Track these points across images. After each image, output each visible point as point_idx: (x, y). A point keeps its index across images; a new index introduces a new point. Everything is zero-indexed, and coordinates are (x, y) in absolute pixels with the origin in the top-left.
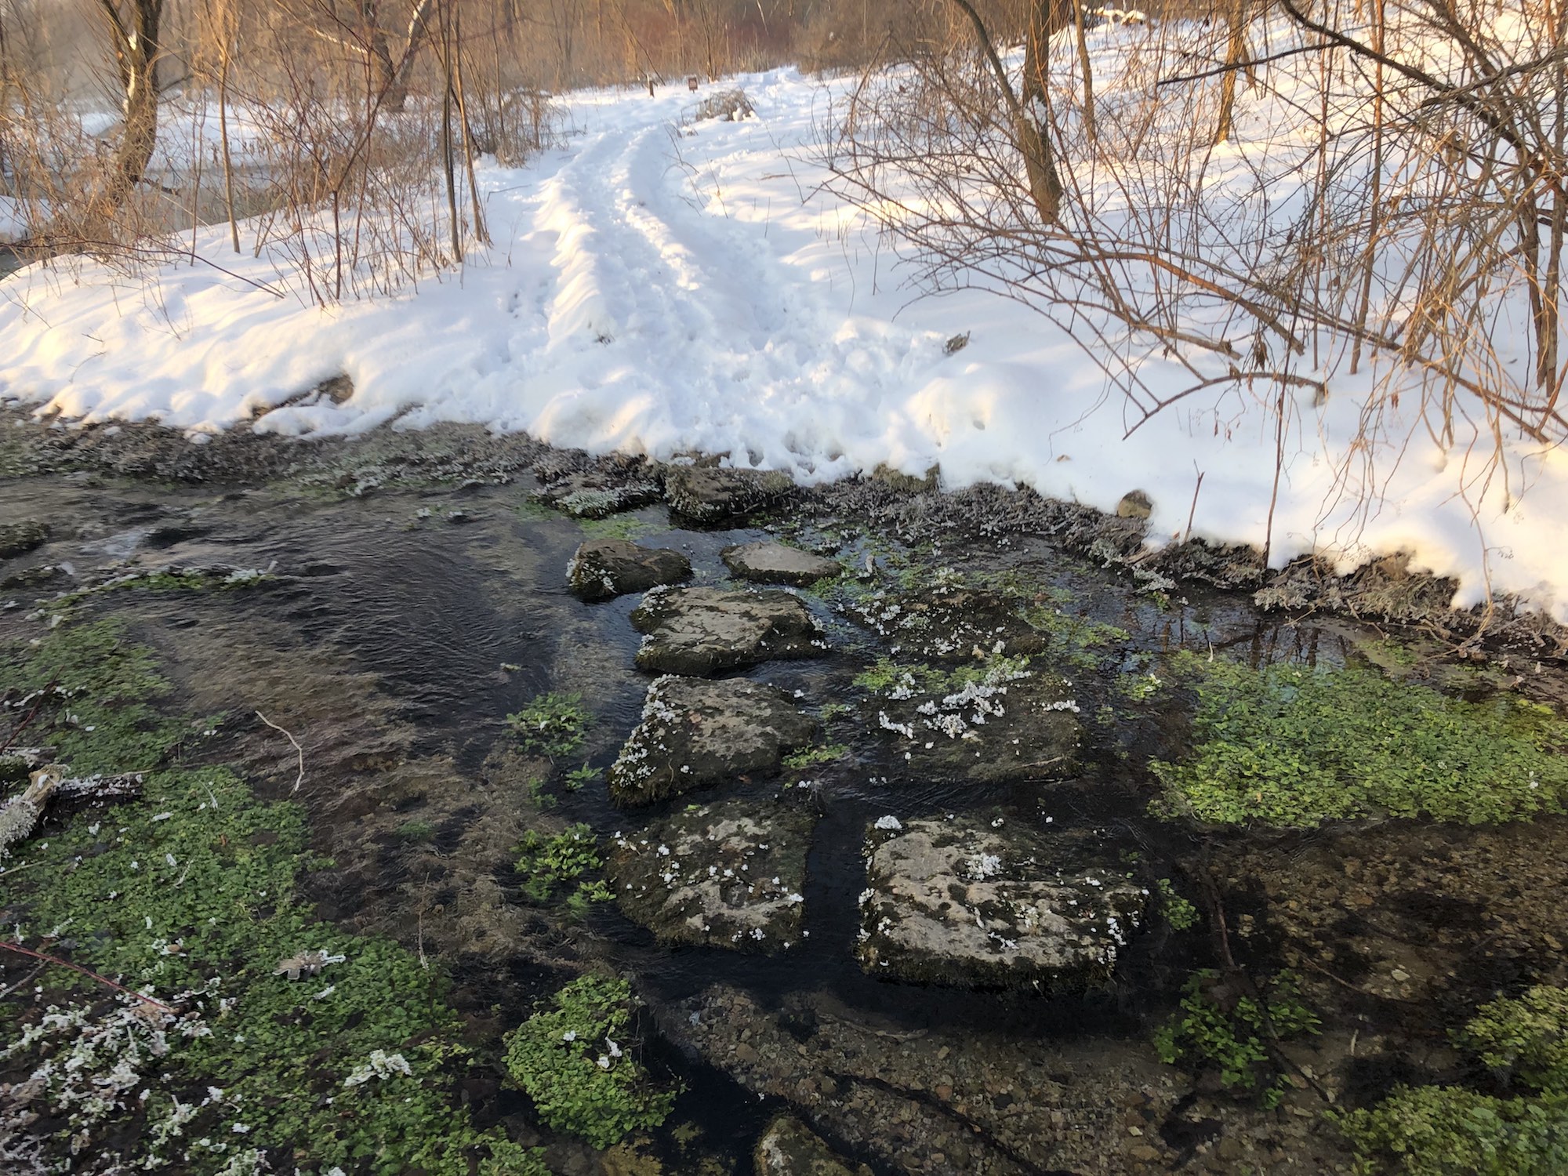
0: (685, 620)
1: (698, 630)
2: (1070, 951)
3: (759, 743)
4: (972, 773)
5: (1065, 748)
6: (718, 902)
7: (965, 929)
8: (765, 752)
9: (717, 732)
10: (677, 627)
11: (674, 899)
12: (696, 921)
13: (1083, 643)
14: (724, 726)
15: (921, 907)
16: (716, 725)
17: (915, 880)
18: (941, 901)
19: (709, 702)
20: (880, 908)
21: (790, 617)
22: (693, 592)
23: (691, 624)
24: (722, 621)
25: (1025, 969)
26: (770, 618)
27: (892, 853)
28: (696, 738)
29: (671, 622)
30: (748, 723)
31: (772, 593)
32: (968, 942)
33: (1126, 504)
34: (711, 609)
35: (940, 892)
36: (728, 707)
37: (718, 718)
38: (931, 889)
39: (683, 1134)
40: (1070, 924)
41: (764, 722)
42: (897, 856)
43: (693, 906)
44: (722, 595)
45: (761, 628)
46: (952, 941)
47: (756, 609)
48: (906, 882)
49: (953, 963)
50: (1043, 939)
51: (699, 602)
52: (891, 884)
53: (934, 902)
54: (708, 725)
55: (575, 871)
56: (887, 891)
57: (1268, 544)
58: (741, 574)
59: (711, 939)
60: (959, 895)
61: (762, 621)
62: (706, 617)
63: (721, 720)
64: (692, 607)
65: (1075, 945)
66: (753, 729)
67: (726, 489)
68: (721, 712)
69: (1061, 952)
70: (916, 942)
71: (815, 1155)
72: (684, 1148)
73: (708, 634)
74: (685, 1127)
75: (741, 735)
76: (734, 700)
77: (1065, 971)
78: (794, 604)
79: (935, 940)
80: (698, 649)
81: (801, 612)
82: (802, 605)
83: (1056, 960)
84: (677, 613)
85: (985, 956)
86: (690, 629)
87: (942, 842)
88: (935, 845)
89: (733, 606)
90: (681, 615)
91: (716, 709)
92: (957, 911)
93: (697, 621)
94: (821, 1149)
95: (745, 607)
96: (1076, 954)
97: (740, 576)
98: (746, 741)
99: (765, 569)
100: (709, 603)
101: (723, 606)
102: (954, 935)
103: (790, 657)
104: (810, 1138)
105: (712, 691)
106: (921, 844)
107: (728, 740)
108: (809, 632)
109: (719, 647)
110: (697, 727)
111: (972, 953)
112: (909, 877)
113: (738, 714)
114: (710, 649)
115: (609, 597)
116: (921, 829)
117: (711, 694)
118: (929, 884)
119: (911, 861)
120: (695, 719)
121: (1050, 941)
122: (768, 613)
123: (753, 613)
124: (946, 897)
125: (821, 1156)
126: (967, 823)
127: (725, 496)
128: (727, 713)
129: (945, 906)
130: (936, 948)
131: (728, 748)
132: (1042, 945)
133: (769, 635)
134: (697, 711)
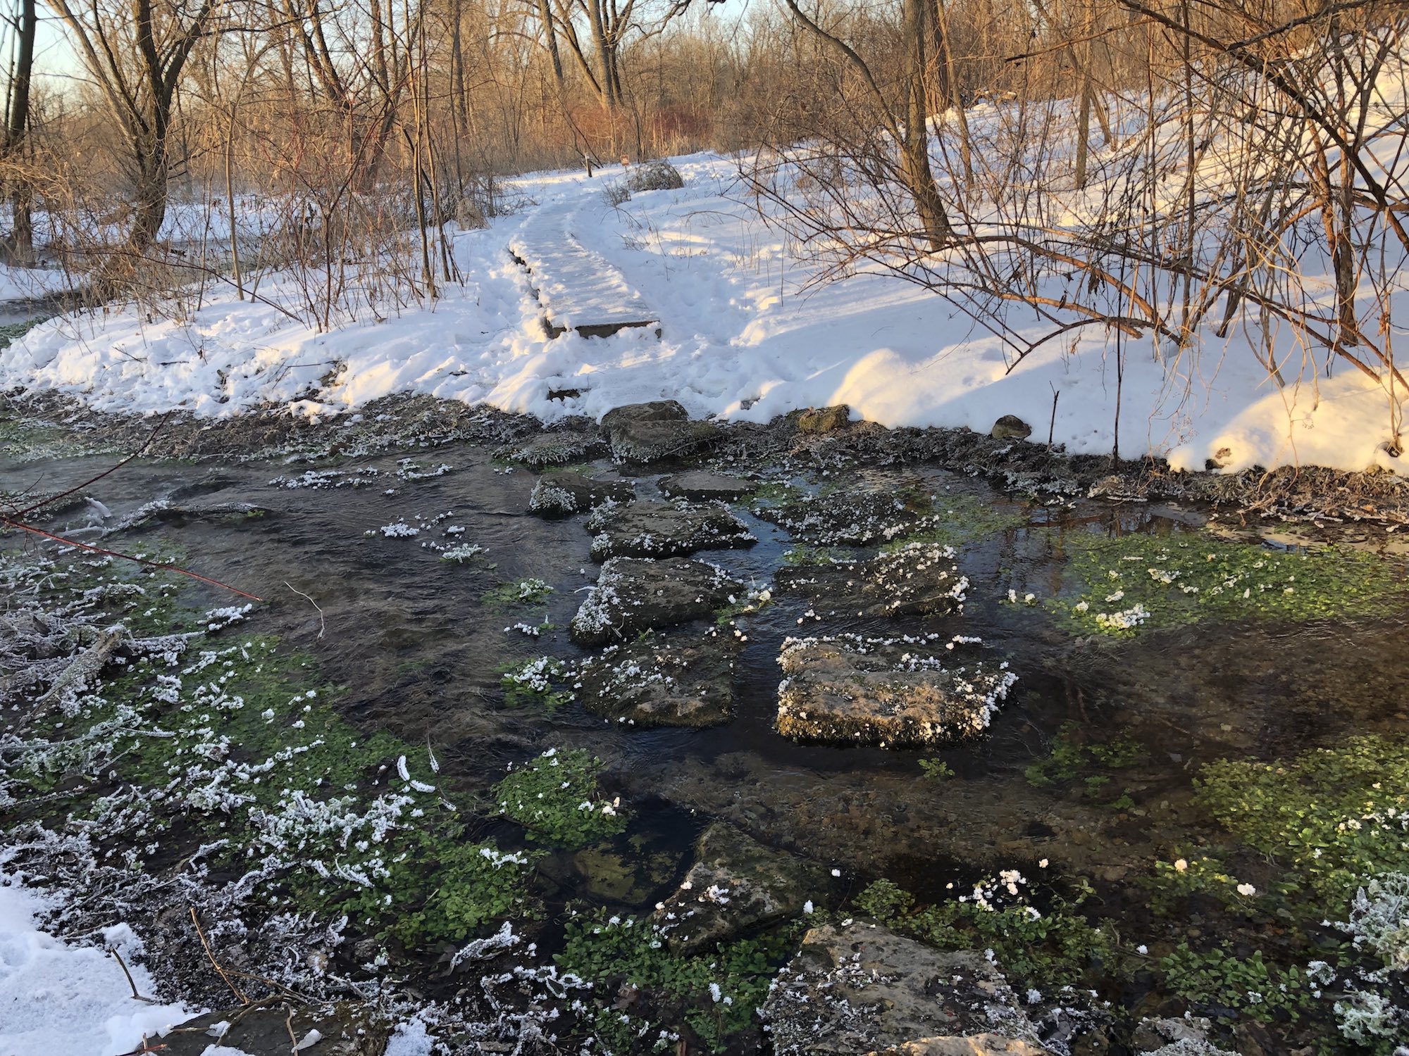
3: (694, 597)
5: (947, 590)
8: (699, 603)
9: (659, 591)
10: (625, 528)
11: (627, 694)
12: (646, 707)
14: (664, 587)
17: (823, 672)
18: (844, 684)
19: (652, 572)
21: (717, 518)
22: (635, 505)
24: (661, 523)
27: (804, 658)
28: (641, 595)
29: (619, 525)
30: (684, 585)
32: (866, 710)
33: (999, 427)
34: (651, 516)
35: (843, 679)
37: (659, 582)
38: (835, 677)
41: (697, 584)
42: (808, 659)
43: (643, 697)
44: (660, 506)
45: (692, 526)
46: (853, 710)
48: (816, 674)
49: (854, 723)
51: (642, 512)
52: (803, 676)
53: (838, 685)
56: (800, 680)
57: (1116, 447)
59: (658, 717)
66: (689, 588)
68: (662, 579)
70: (823, 709)
71: (744, 844)
73: (649, 531)
75: (680, 592)
76: (672, 571)
79: (840, 709)
84: (623, 520)
85: (879, 718)
86: (634, 529)
90: (626, 521)
93: (640, 524)
94: (749, 841)
98: (683, 596)
99: (696, 489)
100: (649, 512)
101: (661, 513)
104: (740, 835)
107: (668, 596)
108: (735, 529)
110: (643, 589)
111: (869, 717)
115: (568, 515)
118: (834, 674)
124: (848, 682)
125: (749, 845)
129: (847, 687)
130: (840, 714)
131: (669, 602)
132: (926, 709)
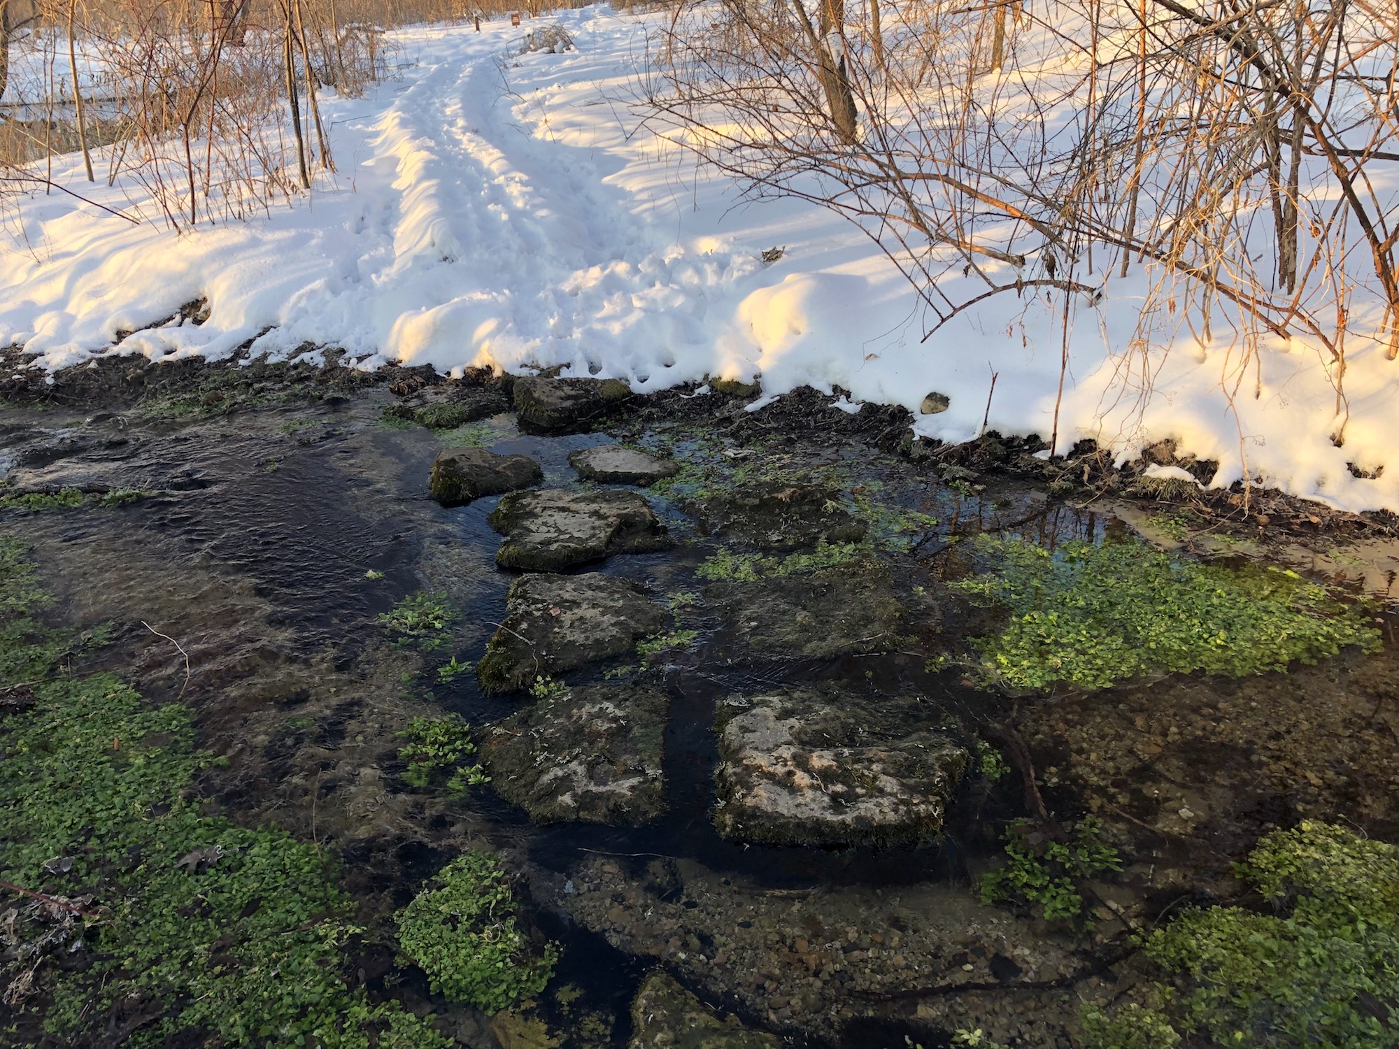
0: (540, 521)
1: (552, 530)
2: (902, 808)
3: (614, 631)
4: (807, 650)
5: (887, 623)
6: (585, 781)
7: (809, 794)
8: (621, 640)
9: (577, 623)
10: (533, 527)
11: (546, 778)
12: (566, 799)
13: (897, 528)
14: (581, 618)
15: (771, 777)
16: (574, 617)
17: (763, 751)
18: (787, 769)
19: (567, 596)
20: (733, 779)
21: (635, 514)
22: (545, 494)
23: (545, 524)
24: (573, 520)
25: (866, 827)
26: (618, 516)
27: (741, 728)
28: (556, 630)
29: (527, 523)
30: (603, 614)
31: (618, 493)
32: (813, 806)
33: (929, 403)
34: (563, 509)
35: (785, 761)
36: (585, 600)
37: (576, 611)
38: (777, 758)
39: (566, 995)
40: (903, 785)
41: (618, 612)
42: (744, 729)
43: (564, 783)
44: (572, 496)
45: (609, 526)
46: (798, 806)
47: (605, 508)
48: (755, 753)
49: (800, 825)
50: (880, 800)
51: (551, 504)
52: (741, 755)
53: (780, 770)
54: (567, 617)
55: (452, 757)
56: (737, 762)
57: (1055, 435)
58: (588, 476)
59: (581, 814)
60: (801, 762)
61: (610, 520)
62: (559, 518)
63: (578, 612)
64: (545, 509)
65: (906, 803)
66: (608, 619)
67: (569, 397)
68: (578, 605)
69: (896, 811)
70: (766, 806)
71: (687, 1008)
72: (566, 1008)
73: (560, 532)
74: (566, 989)
75: (598, 625)
76: (589, 593)
77: (900, 828)
78: (638, 503)
79: (785, 805)
80: (554, 547)
81: (645, 510)
82: (645, 503)
83: (891, 817)
84: (532, 515)
85: (830, 817)
86: (545, 529)
87: (785, 714)
88: (778, 718)
89: (582, 506)
90: (536, 516)
91: (574, 602)
92: (801, 778)
93: (550, 521)
94: (692, 1002)
95: (595, 506)
96: (908, 812)
97: (588, 478)
98: (602, 630)
99: (610, 470)
100: (560, 504)
101: (574, 506)
102: (800, 800)
103: (637, 551)
104: (682, 993)
105: (570, 586)
106: (766, 718)
107: (586, 630)
108: (653, 528)
109: (572, 545)
110: (557, 620)
111: (817, 814)
112: (756, 749)
113: (594, 606)
114: (564, 547)
115: (466, 502)
116: (764, 704)
117: (568, 589)
118: (775, 754)
119: (758, 734)
120: (555, 612)
121: (885, 801)
122: (615, 512)
123: (602, 511)
124: (791, 766)
125: (693, 1009)
126: (805, 696)
127: (568, 404)
128: (584, 606)
129: (790, 774)
130: (785, 812)
131: (587, 638)
132: (878, 805)
133: (618, 531)
134: (555, 605)
